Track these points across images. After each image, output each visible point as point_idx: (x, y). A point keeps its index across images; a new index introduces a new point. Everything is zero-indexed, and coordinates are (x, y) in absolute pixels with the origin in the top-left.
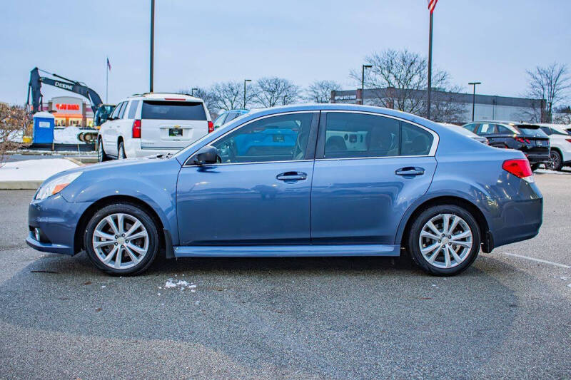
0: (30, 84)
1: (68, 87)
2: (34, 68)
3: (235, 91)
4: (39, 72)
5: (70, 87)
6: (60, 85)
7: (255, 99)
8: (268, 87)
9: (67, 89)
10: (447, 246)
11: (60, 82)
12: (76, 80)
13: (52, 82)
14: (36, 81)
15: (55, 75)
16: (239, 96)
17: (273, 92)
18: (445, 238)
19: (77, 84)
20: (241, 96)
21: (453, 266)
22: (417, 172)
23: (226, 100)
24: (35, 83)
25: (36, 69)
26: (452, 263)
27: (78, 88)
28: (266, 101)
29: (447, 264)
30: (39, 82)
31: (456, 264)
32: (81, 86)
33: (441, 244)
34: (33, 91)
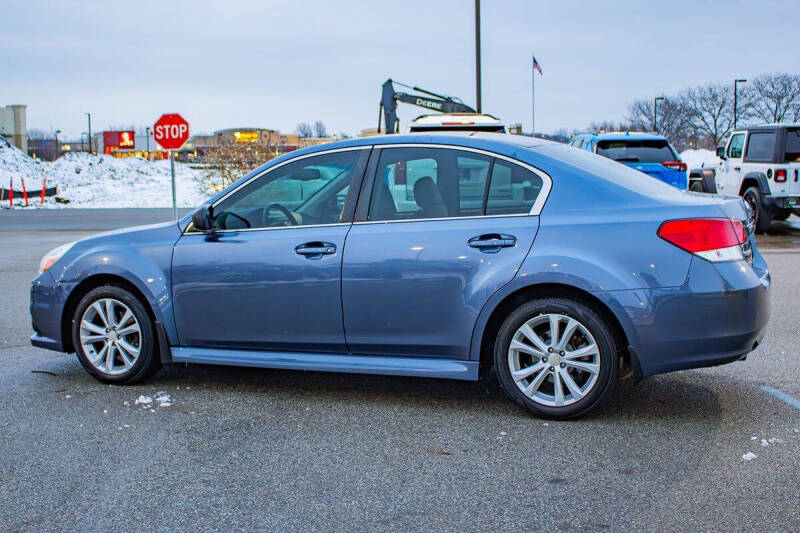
0: (382, 105)
1: (434, 105)
2: (386, 80)
3: (720, 99)
4: (395, 86)
5: (438, 106)
6: (424, 103)
7: (750, 110)
8: (771, 90)
9: (434, 109)
10: (558, 368)
11: (424, 99)
12: (446, 94)
13: (411, 100)
14: (390, 99)
15: (416, 89)
16: (726, 107)
17: (779, 98)
18: (553, 355)
19: (449, 100)
20: (729, 106)
21: (567, 403)
22: (502, 242)
23: (706, 114)
24: (389, 103)
25: (390, 81)
26: (566, 399)
27: (449, 106)
28: (769, 112)
29: (557, 400)
30: (395, 100)
31: (573, 401)
32: (455, 103)
33: (548, 365)
34: (386, 115)
